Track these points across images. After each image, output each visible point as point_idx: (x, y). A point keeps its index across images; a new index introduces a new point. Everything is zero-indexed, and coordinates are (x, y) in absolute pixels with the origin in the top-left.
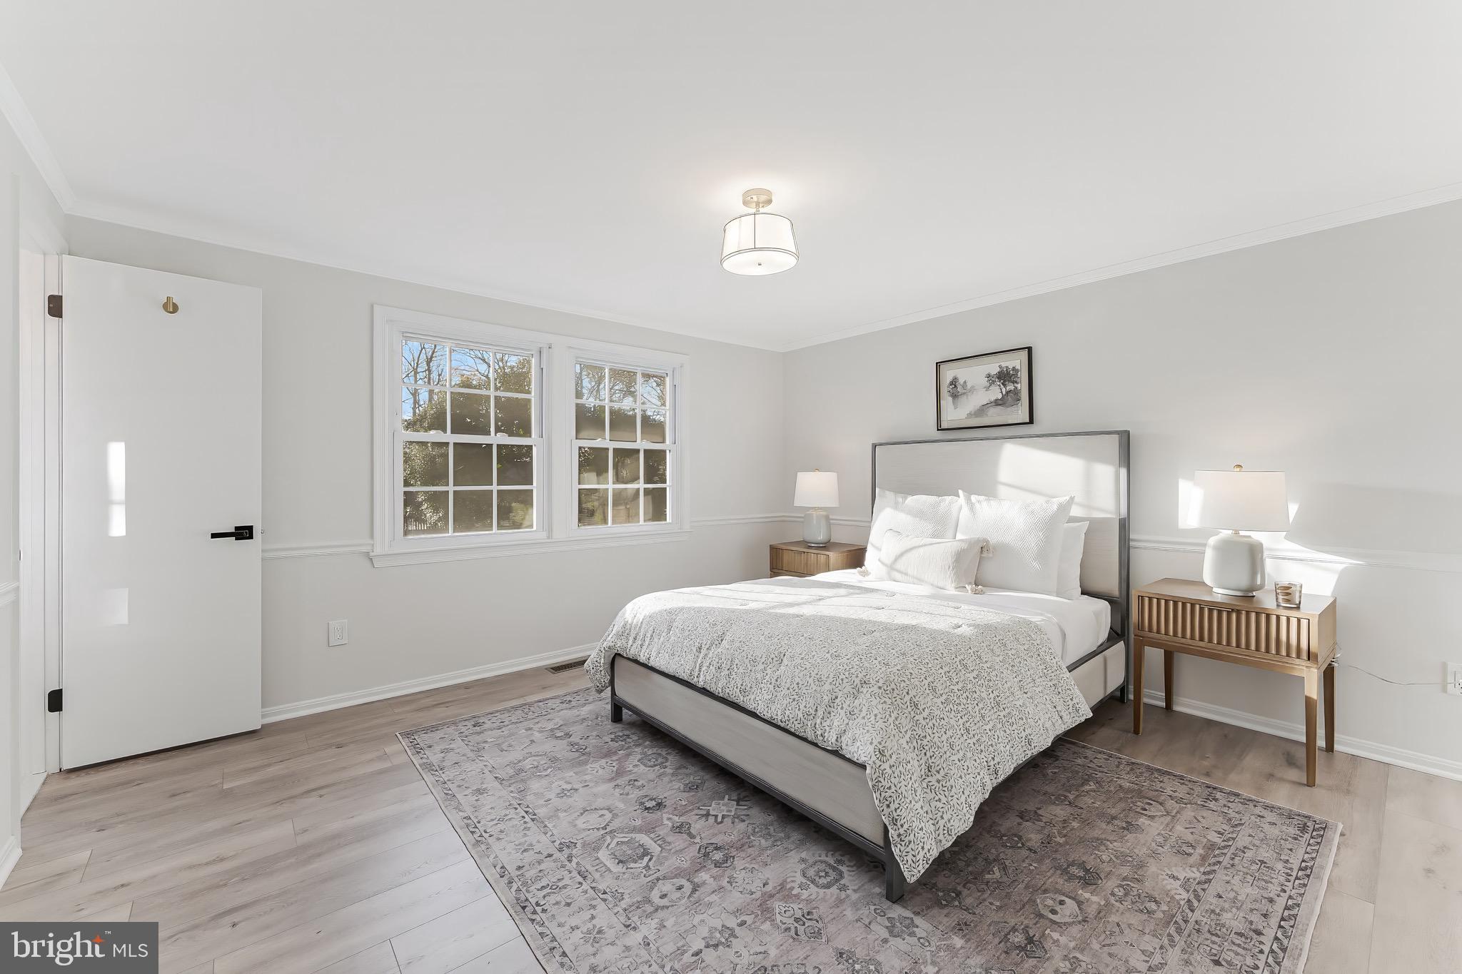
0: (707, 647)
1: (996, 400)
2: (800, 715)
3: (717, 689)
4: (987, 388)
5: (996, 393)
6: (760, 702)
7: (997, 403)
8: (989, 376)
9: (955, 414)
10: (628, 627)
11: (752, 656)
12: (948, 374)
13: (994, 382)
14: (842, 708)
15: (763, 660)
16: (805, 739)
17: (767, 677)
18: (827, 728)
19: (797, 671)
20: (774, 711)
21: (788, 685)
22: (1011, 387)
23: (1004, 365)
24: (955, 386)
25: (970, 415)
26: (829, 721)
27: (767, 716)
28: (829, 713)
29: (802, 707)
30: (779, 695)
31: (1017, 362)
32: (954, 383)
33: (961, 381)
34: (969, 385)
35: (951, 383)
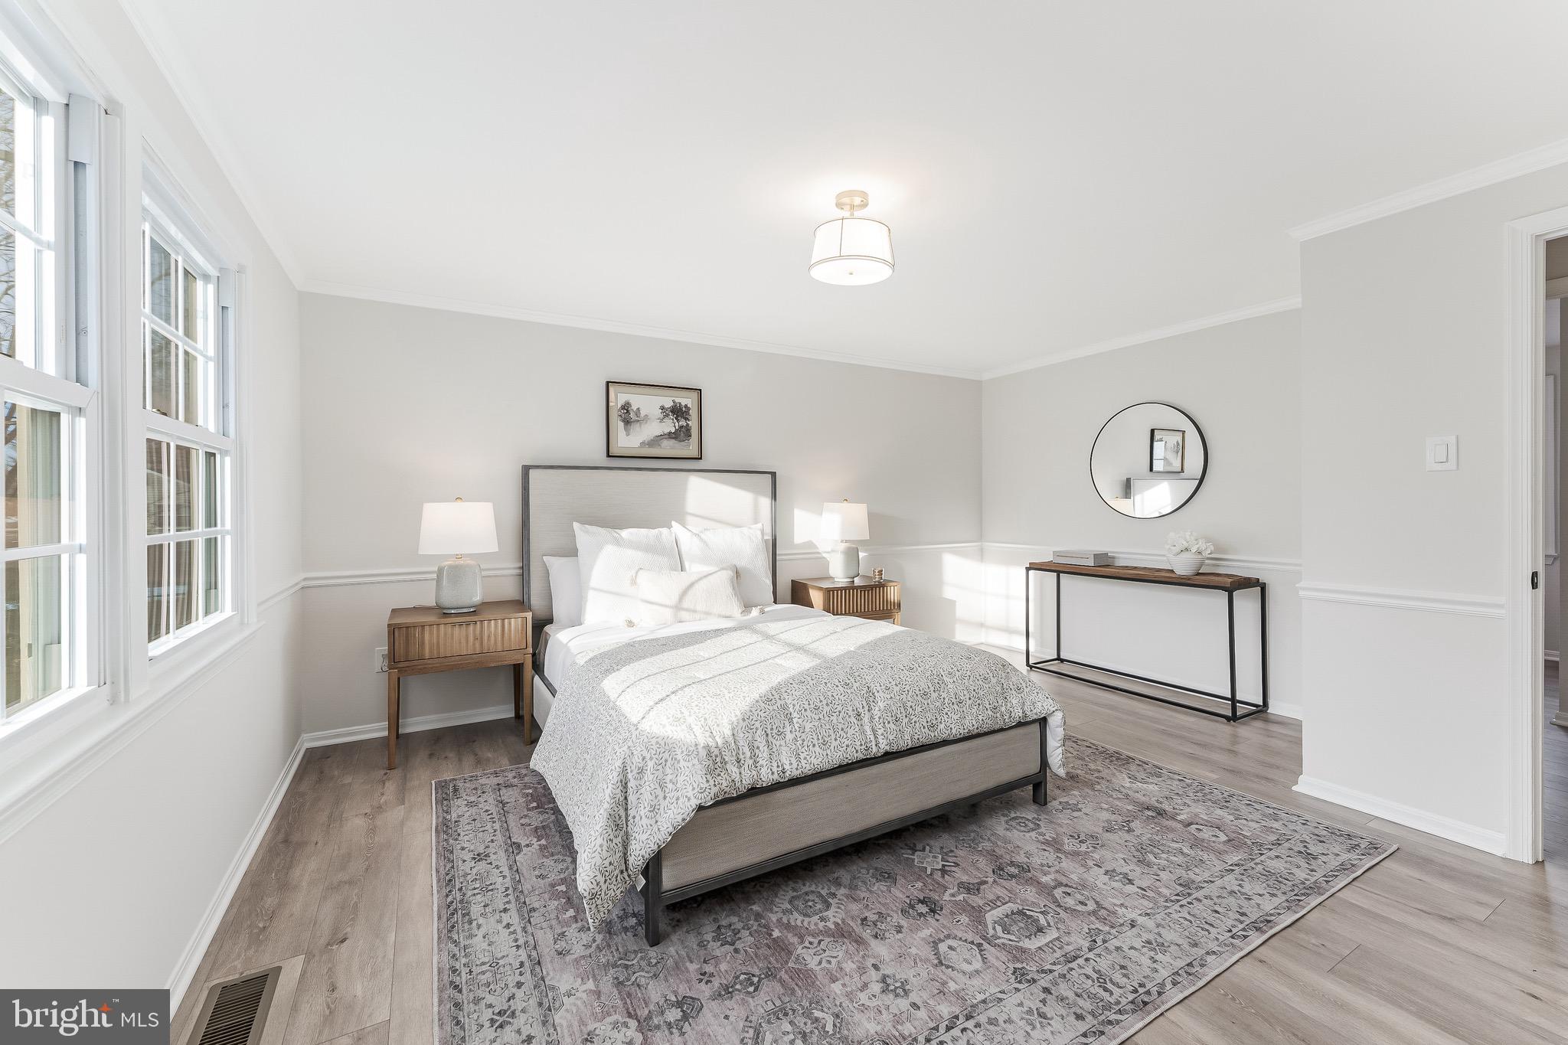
0: (866, 708)
1: (670, 433)
2: (990, 713)
3: (906, 742)
4: (662, 420)
5: (670, 426)
6: (952, 726)
7: (672, 436)
8: (662, 408)
9: (627, 441)
10: (717, 752)
11: (920, 690)
12: (619, 398)
13: (667, 415)
14: (1011, 689)
15: (932, 689)
16: (1001, 730)
17: (947, 700)
18: (1011, 709)
19: (966, 681)
20: (970, 724)
21: (967, 696)
22: (683, 423)
23: (677, 400)
24: (628, 411)
25: (643, 444)
26: (1008, 704)
27: (964, 732)
28: (1006, 698)
29: (988, 706)
30: (964, 709)
31: (687, 400)
32: (626, 407)
33: (634, 408)
34: (643, 413)
35: (623, 407)
